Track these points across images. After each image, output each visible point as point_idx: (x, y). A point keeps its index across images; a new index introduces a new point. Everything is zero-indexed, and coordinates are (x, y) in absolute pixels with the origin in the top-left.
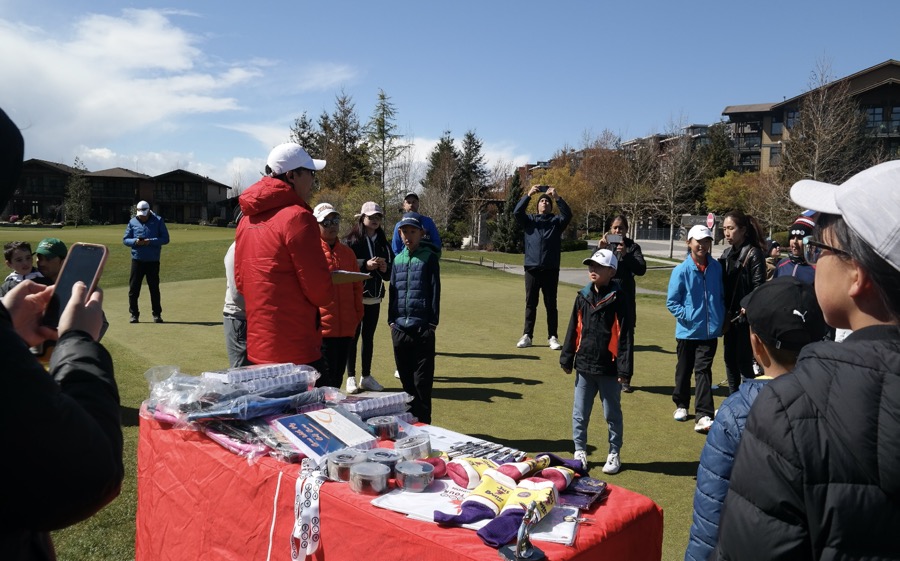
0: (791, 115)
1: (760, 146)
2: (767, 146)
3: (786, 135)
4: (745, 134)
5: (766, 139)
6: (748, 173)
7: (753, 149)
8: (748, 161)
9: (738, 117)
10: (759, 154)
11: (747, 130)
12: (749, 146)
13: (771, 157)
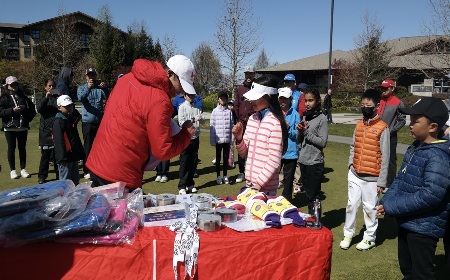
0: (34, 32)
1: (19, 47)
3: (33, 42)
5: (22, 43)
6: (14, 61)
7: (15, 48)
8: (12, 55)
9: (4, 30)
10: (18, 51)
11: (9, 37)
12: (12, 46)
13: (26, 53)
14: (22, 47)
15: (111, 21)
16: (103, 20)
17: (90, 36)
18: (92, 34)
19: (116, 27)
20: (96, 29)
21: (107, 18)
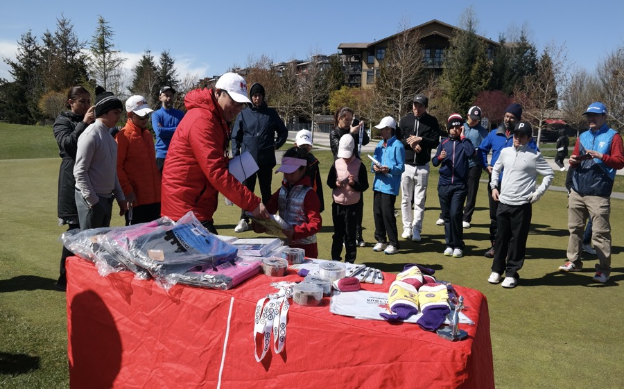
0: (379, 51)
1: (361, 71)
3: (377, 64)
4: (351, 62)
5: (365, 66)
6: (355, 88)
7: (357, 72)
8: (354, 80)
9: (347, 51)
10: (360, 75)
11: (353, 60)
12: (355, 70)
13: (368, 78)
14: (365, 71)
15: (475, 29)
16: (465, 28)
17: (444, 51)
18: (448, 48)
20: (454, 41)
21: (471, 24)
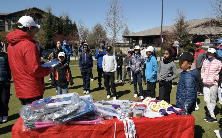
0: (12, 17)
2: (7, 25)
3: (12, 22)
5: (6, 23)
6: (2, 32)
7: (3, 25)
10: (4, 27)
12: (1, 24)
13: (8, 28)
15: (51, 12)
16: (48, 12)
17: (41, 19)
18: (42, 18)
19: (54, 15)
20: (44, 16)
21: (50, 10)
